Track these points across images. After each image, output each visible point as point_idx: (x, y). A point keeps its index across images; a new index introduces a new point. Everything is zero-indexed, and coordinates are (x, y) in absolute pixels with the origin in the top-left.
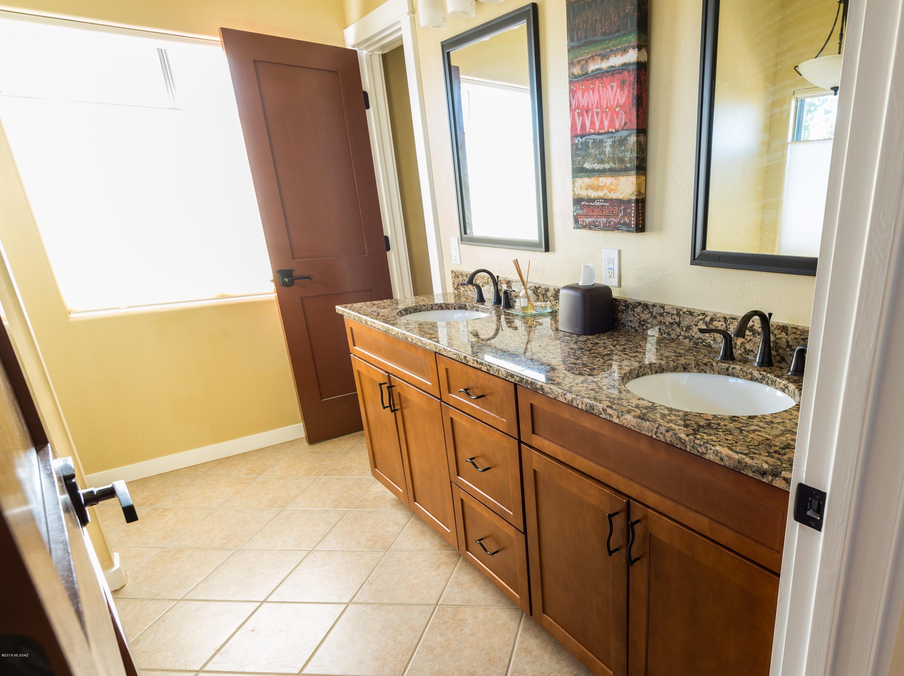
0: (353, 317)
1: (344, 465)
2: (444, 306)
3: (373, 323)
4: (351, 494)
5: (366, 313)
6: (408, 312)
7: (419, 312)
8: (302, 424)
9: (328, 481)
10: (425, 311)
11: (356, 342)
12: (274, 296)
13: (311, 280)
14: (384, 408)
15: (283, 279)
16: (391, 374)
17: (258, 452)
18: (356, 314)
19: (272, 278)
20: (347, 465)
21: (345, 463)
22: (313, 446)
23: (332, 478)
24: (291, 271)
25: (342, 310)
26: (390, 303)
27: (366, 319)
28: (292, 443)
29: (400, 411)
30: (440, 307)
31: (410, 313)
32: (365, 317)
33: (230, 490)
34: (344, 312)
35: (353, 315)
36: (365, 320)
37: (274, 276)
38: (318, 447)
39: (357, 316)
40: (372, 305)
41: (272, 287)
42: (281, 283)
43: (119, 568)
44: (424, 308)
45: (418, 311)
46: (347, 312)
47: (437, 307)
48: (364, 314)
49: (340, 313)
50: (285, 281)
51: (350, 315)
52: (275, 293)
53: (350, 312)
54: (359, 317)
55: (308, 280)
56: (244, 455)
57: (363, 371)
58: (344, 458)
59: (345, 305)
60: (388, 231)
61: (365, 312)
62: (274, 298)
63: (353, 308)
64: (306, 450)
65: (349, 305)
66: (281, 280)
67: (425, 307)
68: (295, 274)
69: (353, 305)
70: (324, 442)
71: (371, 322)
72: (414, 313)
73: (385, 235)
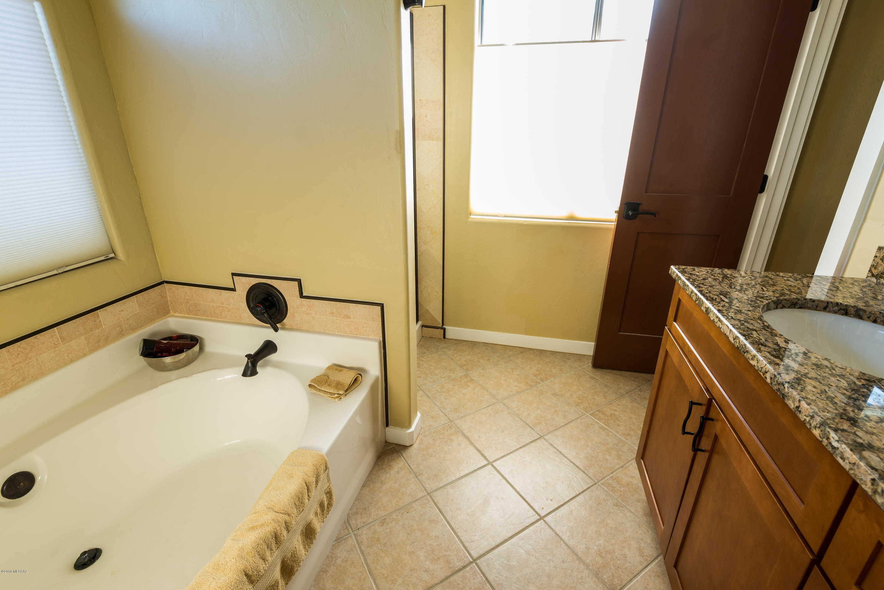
0: (690, 293)
1: (613, 412)
2: (852, 310)
3: (720, 320)
4: (606, 460)
5: (711, 295)
6: (781, 306)
7: (798, 308)
8: (594, 343)
9: (591, 424)
10: (809, 308)
11: (679, 318)
12: (613, 225)
13: (655, 216)
14: (684, 433)
15: (627, 211)
16: (714, 399)
17: (552, 354)
18: (695, 291)
19: (617, 209)
20: (617, 413)
21: (616, 409)
22: (595, 370)
23: (597, 422)
24: (639, 205)
25: (677, 274)
26: (752, 280)
27: (709, 307)
28: (580, 357)
29: (707, 454)
30: (844, 310)
31: (783, 307)
32: (708, 304)
33: (516, 386)
34: (680, 278)
35: (690, 290)
36: (707, 309)
37: (620, 208)
38: (599, 374)
39: (696, 294)
40: (723, 278)
41: (614, 217)
42: (624, 215)
43: (413, 431)
44: (810, 305)
45: (798, 306)
46: (683, 281)
47: (836, 308)
48: (708, 295)
49: (674, 276)
50: (628, 214)
51: (685, 287)
52: (615, 221)
53: (687, 283)
54: (698, 299)
55: (652, 216)
56: (541, 353)
57: (674, 358)
58: (617, 402)
59: (683, 267)
60: (771, 170)
61: (710, 292)
62: (613, 226)
63: (694, 277)
64: (588, 371)
65: (689, 269)
66: (625, 212)
67: (813, 303)
68: (641, 208)
69: (694, 270)
70: (606, 370)
71: (717, 317)
72: (788, 308)
73: (765, 174)
